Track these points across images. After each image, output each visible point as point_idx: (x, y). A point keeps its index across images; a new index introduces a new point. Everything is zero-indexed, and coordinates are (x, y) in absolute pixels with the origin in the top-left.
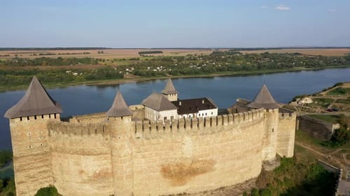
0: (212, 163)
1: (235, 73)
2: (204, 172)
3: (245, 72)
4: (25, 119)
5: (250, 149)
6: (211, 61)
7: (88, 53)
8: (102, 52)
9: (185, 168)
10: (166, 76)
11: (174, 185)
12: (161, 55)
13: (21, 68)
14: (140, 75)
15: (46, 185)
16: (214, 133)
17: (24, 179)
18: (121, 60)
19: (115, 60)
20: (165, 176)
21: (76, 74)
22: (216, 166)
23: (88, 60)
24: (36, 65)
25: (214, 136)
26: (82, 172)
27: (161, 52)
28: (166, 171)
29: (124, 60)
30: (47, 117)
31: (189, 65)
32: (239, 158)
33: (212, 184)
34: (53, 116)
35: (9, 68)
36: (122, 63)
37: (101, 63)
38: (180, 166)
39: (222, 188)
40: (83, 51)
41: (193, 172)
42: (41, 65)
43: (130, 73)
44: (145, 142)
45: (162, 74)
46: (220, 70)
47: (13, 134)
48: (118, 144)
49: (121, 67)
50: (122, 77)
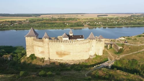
0: (70, 53)
1: (133, 26)
2: (67, 55)
3: (139, 26)
4: (28, 37)
5: (83, 50)
6: (125, 20)
7: (78, 16)
8: (83, 15)
9: (62, 53)
10: (100, 26)
11: (59, 57)
12: (107, 16)
13: (51, 22)
14: (90, 25)
15: (33, 53)
16: (69, 44)
17: (28, 51)
18: (86, 19)
19: (84, 19)
20: (57, 54)
21: (67, 24)
22: (71, 54)
23: (74, 19)
24: (56, 21)
25: (70, 45)
26: (39, 51)
27: (107, 15)
28: (57, 53)
29: (87, 19)
30: (33, 37)
31: (113, 21)
32: (78, 53)
33: (70, 59)
34: (34, 37)
35: (47, 21)
36: (85, 21)
37: (78, 20)
38: (61, 52)
39: (73, 60)
40: (75, 15)
41: (64, 54)
42: (57, 21)
43: (87, 24)
44: (52, 45)
45: (99, 25)
46: (126, 24)
47: (26, 40)
48: (45, 45)
49: (85, 22)
50: (83, 26)
